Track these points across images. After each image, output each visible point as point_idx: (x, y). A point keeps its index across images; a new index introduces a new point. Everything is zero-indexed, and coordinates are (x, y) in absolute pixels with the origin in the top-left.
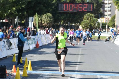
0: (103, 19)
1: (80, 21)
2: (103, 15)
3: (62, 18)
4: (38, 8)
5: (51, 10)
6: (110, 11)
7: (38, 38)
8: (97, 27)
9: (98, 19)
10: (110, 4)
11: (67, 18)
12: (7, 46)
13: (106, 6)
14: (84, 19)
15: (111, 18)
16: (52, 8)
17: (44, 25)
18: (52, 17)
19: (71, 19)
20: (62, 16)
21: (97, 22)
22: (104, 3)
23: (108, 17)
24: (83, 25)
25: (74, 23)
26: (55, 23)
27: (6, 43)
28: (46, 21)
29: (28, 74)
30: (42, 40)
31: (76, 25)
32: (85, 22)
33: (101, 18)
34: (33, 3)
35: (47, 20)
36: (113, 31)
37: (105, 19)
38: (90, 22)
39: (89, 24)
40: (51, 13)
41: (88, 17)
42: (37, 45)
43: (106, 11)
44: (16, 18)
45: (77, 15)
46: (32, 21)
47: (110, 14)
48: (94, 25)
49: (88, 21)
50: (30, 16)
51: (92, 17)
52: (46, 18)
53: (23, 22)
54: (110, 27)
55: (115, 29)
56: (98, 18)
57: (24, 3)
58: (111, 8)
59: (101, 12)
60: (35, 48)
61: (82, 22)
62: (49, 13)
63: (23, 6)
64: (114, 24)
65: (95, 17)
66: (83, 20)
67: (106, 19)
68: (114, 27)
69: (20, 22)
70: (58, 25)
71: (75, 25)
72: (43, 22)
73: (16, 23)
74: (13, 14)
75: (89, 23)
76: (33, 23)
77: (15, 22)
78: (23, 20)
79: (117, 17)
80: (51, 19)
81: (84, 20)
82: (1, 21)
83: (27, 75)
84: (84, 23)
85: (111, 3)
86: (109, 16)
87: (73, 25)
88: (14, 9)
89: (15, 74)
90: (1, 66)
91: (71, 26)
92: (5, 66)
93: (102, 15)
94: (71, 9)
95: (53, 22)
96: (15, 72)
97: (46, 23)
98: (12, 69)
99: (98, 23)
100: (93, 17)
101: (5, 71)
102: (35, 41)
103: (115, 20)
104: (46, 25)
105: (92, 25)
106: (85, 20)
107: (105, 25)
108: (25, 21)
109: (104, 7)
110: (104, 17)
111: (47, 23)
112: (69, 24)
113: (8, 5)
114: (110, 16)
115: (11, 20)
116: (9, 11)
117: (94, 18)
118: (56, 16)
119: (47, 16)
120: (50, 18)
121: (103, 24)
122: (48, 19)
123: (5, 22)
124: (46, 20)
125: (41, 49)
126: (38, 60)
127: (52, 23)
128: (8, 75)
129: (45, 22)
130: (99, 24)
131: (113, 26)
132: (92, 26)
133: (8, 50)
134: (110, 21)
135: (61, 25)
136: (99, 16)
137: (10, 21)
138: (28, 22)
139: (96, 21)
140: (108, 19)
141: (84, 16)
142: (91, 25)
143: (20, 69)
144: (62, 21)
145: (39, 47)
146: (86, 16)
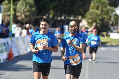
3: (51, 6)
7: (12, 41)
8: (114, 22)
17: (19, 18)
19: (67, 8)
21: (114, 13)
24: (89, 19)
25: (73, 15)
26: (38, 16)
28: (24, 12)
30: (18, 45)
32: (92, 13)
35: (26, 10)
38: (101, 13)
39: (100, 18)
41: (98, 4)
42: (10, 55)
45: (78, 1)
49: (98, 12)
51: (104, 5)
56: (116, 7)
60: (6, 59)
65: (110, 5)
66: (89, 10)
72: (18, 14)
75: (99, 16)
76: (1, 15)
80: (33, 9)
81: (91, 10)
84: (91, 15)
95: (36, 14)
97: (23, 16)
99: (116, 15)
100: (107, 5)
102: (6, 48)
105: (105, 18)
111: (26, 16)
112: (65, 17)
117: (109, 7)
118: (41, 3)
119: (26, 3)
120: (30, 6)
122: (27, 7)
124: (24, 10)
125: (17, 61)
127: (33, 15)
129: (21, 15)
132: (106, 20)
135: (50, 19)
136: (118, 2)
141: (90, 3)
144: (52, 13)
145: (14, 58)
146: (94, 3)
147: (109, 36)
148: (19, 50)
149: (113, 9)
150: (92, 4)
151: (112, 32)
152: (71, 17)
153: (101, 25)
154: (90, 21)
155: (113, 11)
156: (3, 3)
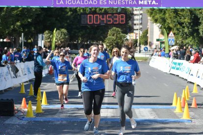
0: (132, 34)
1: (103, 38)
3: (80, 34)
4: (49, 22)
5: (66, 25)
6: (141, 24)
10: (141, 16)
11: (86, 35)
12: (12, 73)
13: (136, 17)
14: (109, 35)
15: (143, 33)
16: (67, 23)
17: (57, 44)
18: (67, 34)
19: (91, 35)
20: (79, 32)
22: (133, 14)
24: (108, 43)
25: (96, 40)
27: (10, 69)
29: (43, 110)
32: (110, 38)
33: (130, 33)
34: (42, 16)
35: (61, 38)
36: (146, 49)
37: (134, 34)
39: (115, 42)
40: (65, 29)
41: (114, 32)
43: (135, 25)
44: (21, 36)
45: (99, 30)
46: (42, 39)
47: (141, 28)
49: (114, 38)
50: (40, 33)
51: (118, 33)
52: (60, 35)
53: (29, 41)
54: (141, 45)
56: (127, 34)
57: (32, 16)
58: (142, 20)
59: (130, 26)
61: (106, 39)
62: (63, 28)
63: (29, 20)
64: (146, 40)
65: (123, 33)
66: (107, 36)
68: (147, 45)
69: (25, 41)
70: (75, 43)
71: (97, 43)
73: (22, 43)
74: (17, 30)
75: (115, 40)
76: (43, 41)
77: (20, 41)
78: (30, 39)
79: (150, 32)
80: (67, 37)
81: (109, 37)
82: (1, 40)
83: (41, 111)
84: (109, 40)
85: (141, 14)
88: (18, 24)
89: (26, 110)
90: (8, 100)
92: (12, 100)
93: (131, 30)
94: (97, 21)
95: (69, 40)
96: (25, 107)
97: (59, 42)
98: (21, 103)
99: (127, 39)
101: (13, 107)
103: (148, 35)
104: (60, 44)
105: (119, 42)
106: (110, 37)
108: (32, 40)
109: (134, 20)
110: (133, 32)
111: (61, 42)
112: (90, 42)
113: (11, 19)
114: (141, 31)
115: (15, 39)
116: (12, 27)
117: (121, 34)
118: (73, 32)
119: (61, 33)
120: (64, 34)
122: (62, 36)
123: (6, 42)
126: (54, 90)
127: (67, 41)
128: (16, 112)
131: (145, 43)
132: (120, 44)
133: (14, 78)
134: (141, 37)
135: (79, 44)
136: (128, 31)
137: (13, 40)
138: (37, 40)
139: (124, 38)
141: (108, 31)
142: (117, 42)
143: (32, 103)
144: (81, 39)
149: (125, 36)
150: (110, 32)
152: (94, 42)
154: (108, 44)
156: (45, 33)
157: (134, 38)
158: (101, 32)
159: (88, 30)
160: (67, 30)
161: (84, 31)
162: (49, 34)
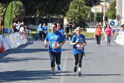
0: (98, 7)
1: (64, 11)
2: (98, 2)
3: (37, 7)
8: (90, 19)
9: (91, 8)
11: (45, 8)
14: (71, 8)
15: (110, 5)
18: (23, 7)
19: (51, 8)
20: (37, 4)
21: (90, 12)
23: (106, 4)
24: (69, 17)
25: (56, 14)
26: (27, 16)
30: (9, 41)
31: (59, 17)
32: (72, 12)
33: (95, 6)
35: (16, 11)
36: (113, 24)
37: (101, 7)
38: (79, 12)
39: (78, 16)
40: (21, 1)
41: (76, 4)
42: (2, 49)
45: (60, 3)
48: (85, 17)
49: (77, 11)
51: (81, 5)
54: (108, 19)
55: (116, 21)
56: (91, 6)
61: (68, 12)
62: (18, 0)
64: (114, 14)
65: (86, 5)
66: (69, 9)
67: (103, 7)
68: (115, 19)
70: (32, 18)
71: (57, 17)
75: (77, 14)
79: (118, 4)
80: (22, 10)
81: (70, 10)
84: (70, 14)
86: (107, 2)
87: (54, 18)
91: (52, 19)
93: (96, 2)
97: (14, 16)
100: (84, 5)
103: (116, 8)
104: (15, 19)
105: (82, 16)
106: (72, 10)
107: (101, 16)
110: (99, 4)
111: (16, 16)
112: (48, 16)
114: (109, 3)
117: (85, 7)
118: (29, 5)
119: (16, 5)
120: (20, 7)
121: (98, 14)
122: (17, 9)
124: (14, 11)
125: (7, 54)
127: (23, 15)
130: (92, 14)
131: (113, 16)
132: (83, 17)
134: (108, 10)
135: (37, 18)
136: (93, 3)
139: (88, 11)
140: (106, 6)
141: (70, 3)
142: (80, 16)
144: (39, 13)
145: (5, 51)
146: (73, 3)
147: (86, 31)
148: (10, 45)
149: (88, 8)
150: (71, 5)
151: (88, 27)
152: (54, 16)
153: (79, 22)
154: (70, 19)
155: (89, 9)
157: (101, 11)
158: (62, 4)
159: (47, 2)
160: (22, 2)
161: (42, 3)
162: (3, 7)
